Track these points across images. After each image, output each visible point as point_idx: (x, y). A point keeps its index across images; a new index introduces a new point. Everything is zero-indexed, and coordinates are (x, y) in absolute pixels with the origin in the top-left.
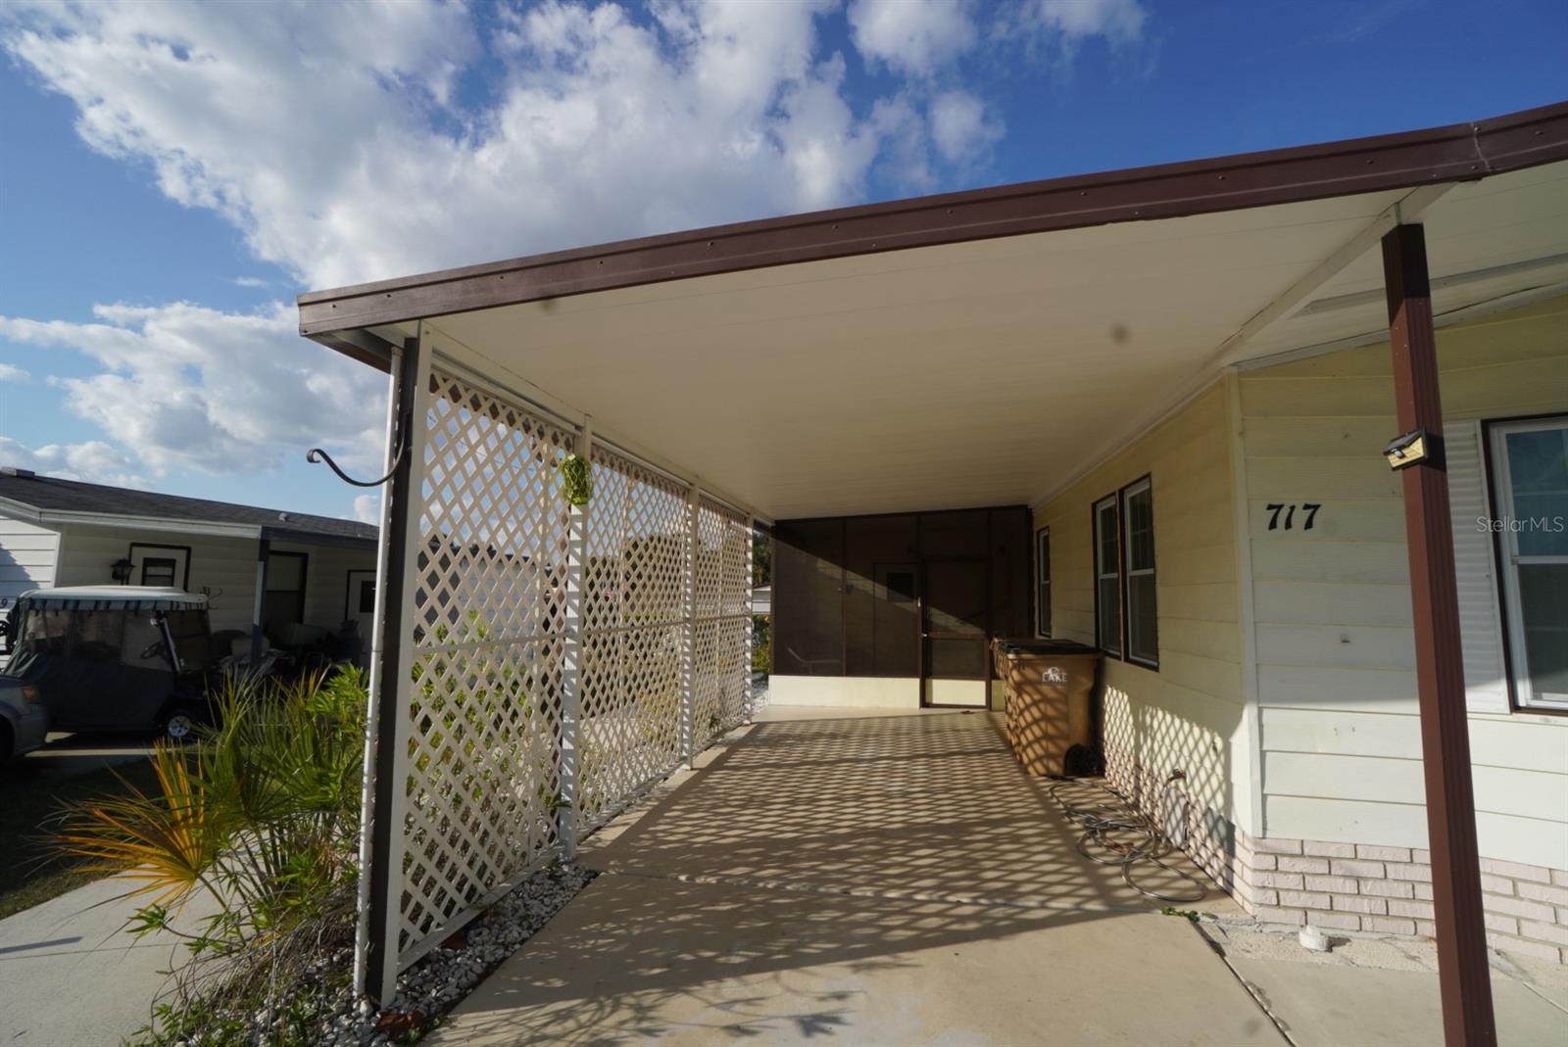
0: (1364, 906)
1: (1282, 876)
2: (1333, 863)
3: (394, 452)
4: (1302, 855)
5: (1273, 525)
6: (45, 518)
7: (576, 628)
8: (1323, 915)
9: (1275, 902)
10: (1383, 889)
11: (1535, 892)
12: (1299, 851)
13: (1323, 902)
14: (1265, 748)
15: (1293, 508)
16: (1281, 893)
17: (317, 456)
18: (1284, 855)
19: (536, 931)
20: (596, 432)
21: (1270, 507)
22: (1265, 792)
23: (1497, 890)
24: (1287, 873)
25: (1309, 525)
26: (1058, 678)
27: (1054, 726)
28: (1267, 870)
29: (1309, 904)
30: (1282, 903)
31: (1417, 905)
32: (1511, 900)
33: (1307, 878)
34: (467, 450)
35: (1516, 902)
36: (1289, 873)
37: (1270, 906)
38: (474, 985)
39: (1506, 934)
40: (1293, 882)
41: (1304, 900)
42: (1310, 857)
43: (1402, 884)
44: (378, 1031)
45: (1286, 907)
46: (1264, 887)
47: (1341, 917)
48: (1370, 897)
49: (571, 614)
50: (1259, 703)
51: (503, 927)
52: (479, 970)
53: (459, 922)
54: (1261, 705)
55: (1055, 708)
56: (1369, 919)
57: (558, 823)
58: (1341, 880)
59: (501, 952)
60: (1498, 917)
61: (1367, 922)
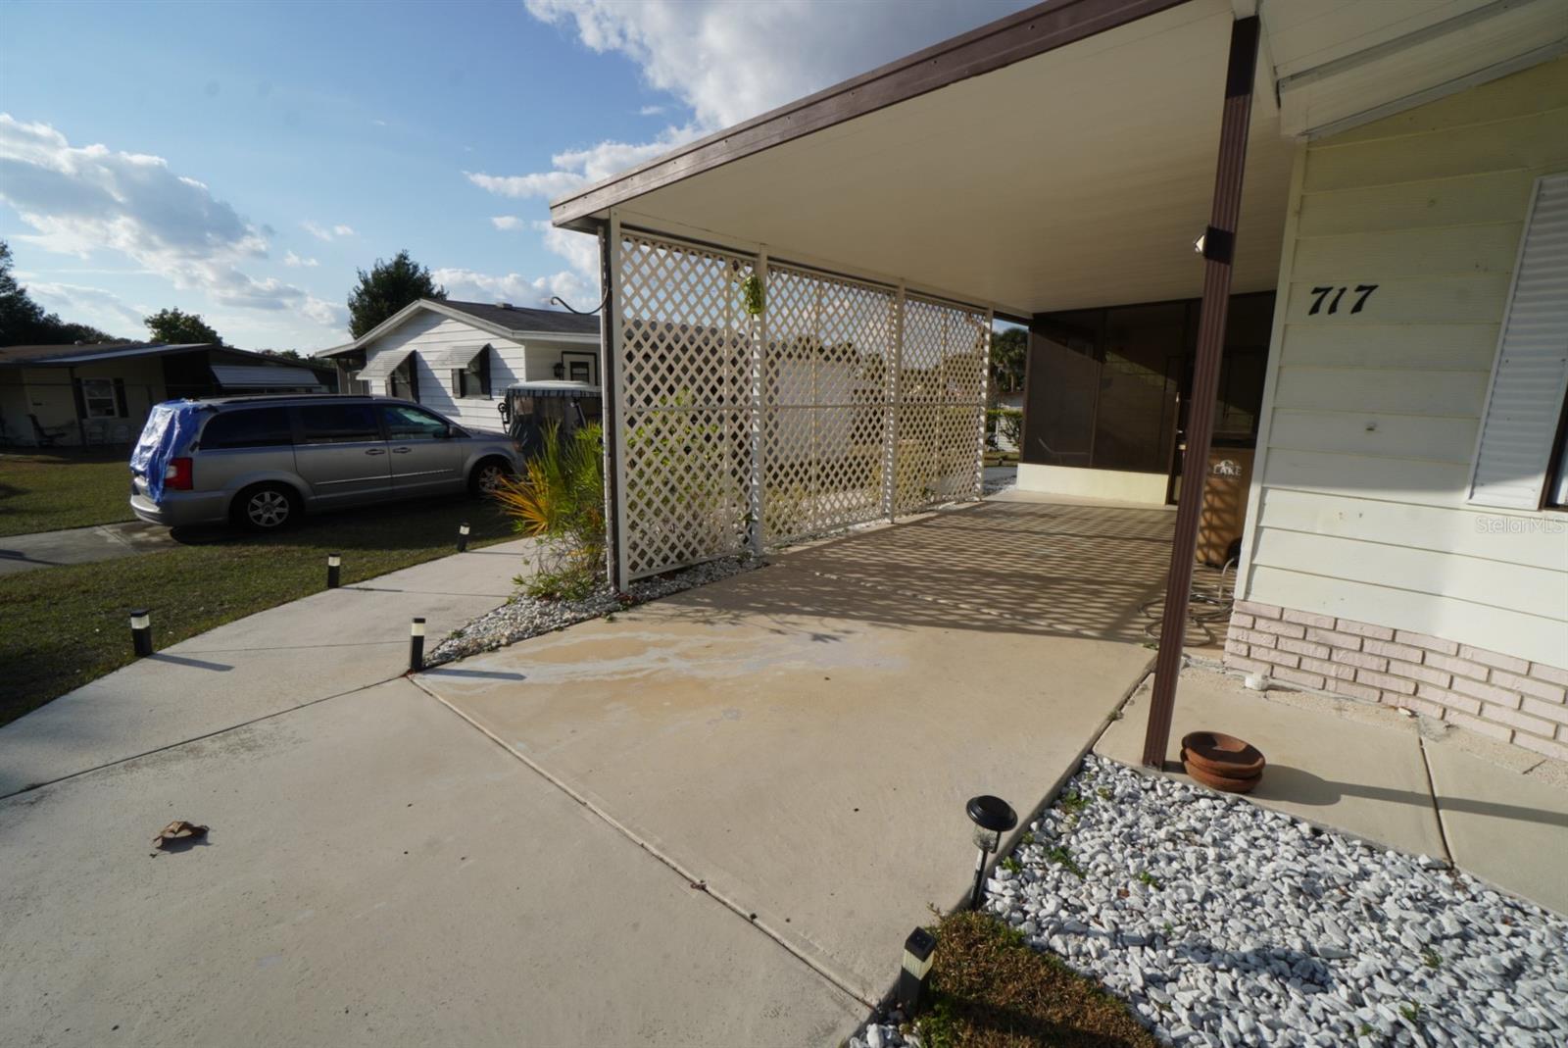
0: (1331, 670)
1: (1257, 634)
2: (1310, 631)
3: (604, 291)
4: (1280, 619)
5: (1315, 309)
6: (517, 337)
7: (758, 403)
8: (1288, 671)
9: (1245, 653)
10: (1357, 660)
11: (1507, 681)
12: (1277, 616)
13: (1293, 661)
14: (1262, 524)
15: (1343, 291)
16: (1253, 648)
17: (556, 301)
18: (1261, 617)
19: (713, 581)
20: (772, 255)
21: (1316, 291)
22: (1255, 562)
23: (1470, 675)
24: (1260, 632)
25: (1358, 308)
26: (1230, 471)
27: (1219, 518)
28: (1243, 627)
29: (1277, 660)
30: (1252, 656)
31: (1387, 678)
32: (1481, 685)
33: (1280, 639)
34: (657, 283)
35: (1487, 687)
36: (1264, 633)
37: (1239, 656)
38: (668, 595)
39: (1468, 713)
40: (1267, 640)
41: (1274, 656)
42: (1289, 622)
43: (1376, 659)
44: (615, 599)
45: (1255, 660)
46: (1237, 641)
47: (1306, 675)
48: (1339, 664)
49: (756, 393)
50: (1263, 482)
51: (696, 576)
52: (674, 589)
53: (669, 567)
54: (1265, 485)
55: (1223, 501)
56: (1334, 682)
57: (750, 531)
58: (1314, 646)
59: (688, 585)
60: (1463, 698)
61: (1331, 684)
